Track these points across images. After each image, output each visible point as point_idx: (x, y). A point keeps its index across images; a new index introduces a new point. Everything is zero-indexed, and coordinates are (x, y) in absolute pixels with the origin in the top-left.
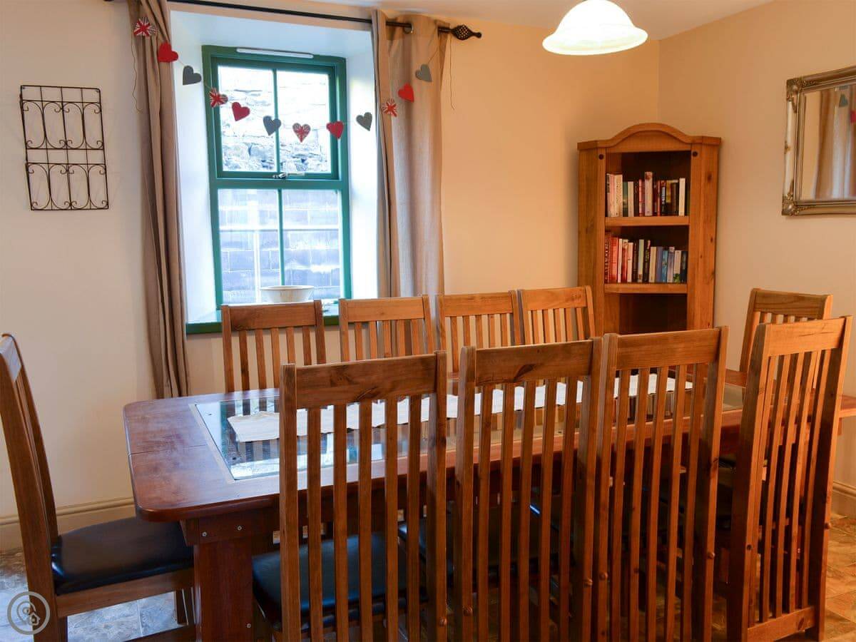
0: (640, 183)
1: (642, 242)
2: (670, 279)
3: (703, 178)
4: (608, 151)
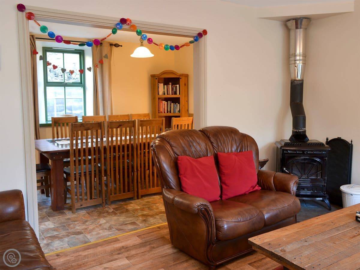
0: (168, 86)
1: (169, 102)
2: (177, 112)
3: (183, 84)
4: (159, 77)
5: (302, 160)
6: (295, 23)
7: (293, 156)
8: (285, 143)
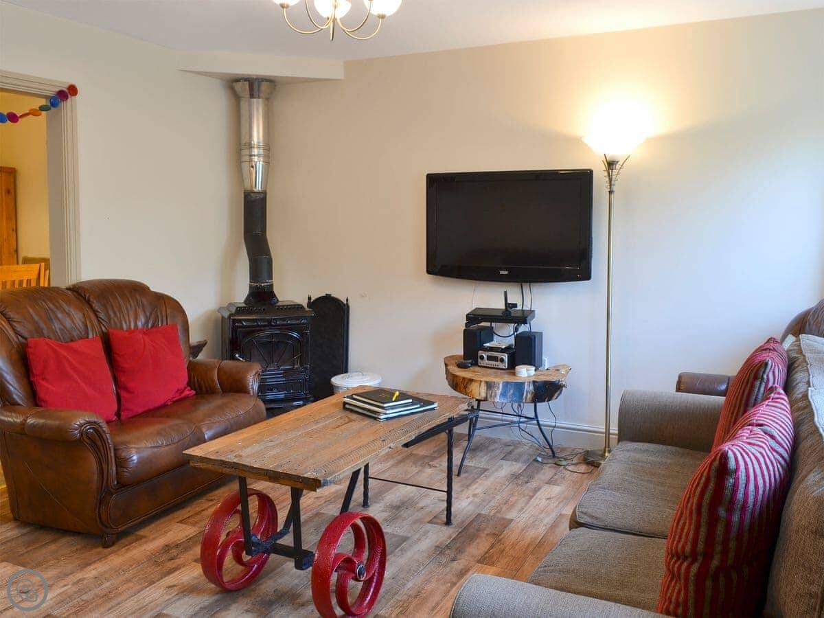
3: (3, 191)
5: (268, 337)
6: (247, 87)
7: (251, 331)
8: (237, 308)
